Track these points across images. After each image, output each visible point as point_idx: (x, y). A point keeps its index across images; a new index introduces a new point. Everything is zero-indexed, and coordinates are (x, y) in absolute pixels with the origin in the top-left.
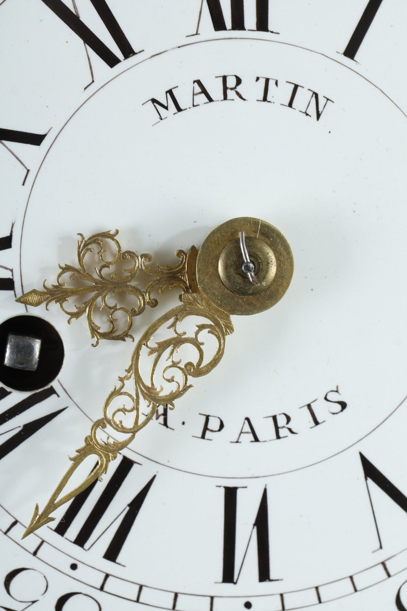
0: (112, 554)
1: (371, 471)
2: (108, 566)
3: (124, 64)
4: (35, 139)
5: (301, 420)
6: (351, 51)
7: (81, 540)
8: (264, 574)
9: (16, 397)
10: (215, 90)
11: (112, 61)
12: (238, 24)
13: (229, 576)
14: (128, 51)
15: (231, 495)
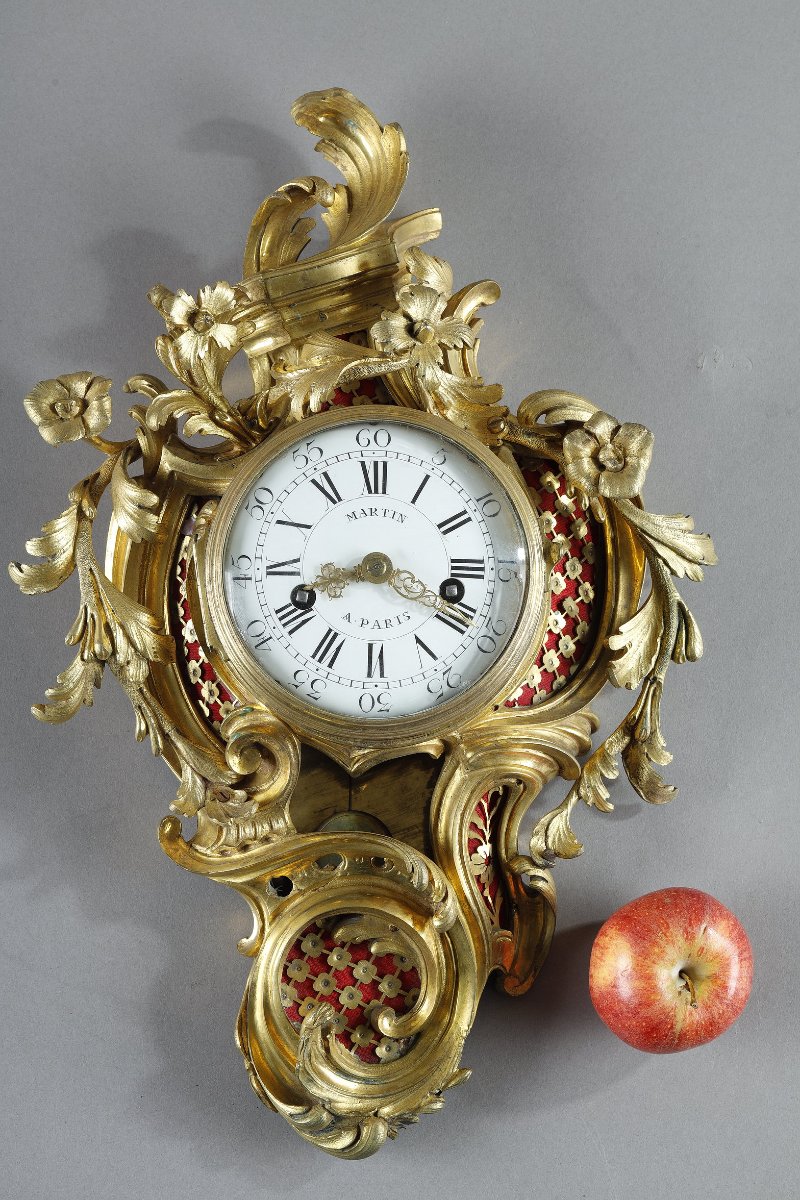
0: (330, 666)
1: (418, 641)
2: (329, 670)
3: (338, 504)
4: (309, 527)
5: (395, 622)
6: (414, 501)
7: (320, 661)
8: (382, 675)
9: (300, 611)
10: (368, 512)
11: (334, 502)
12: (376, 492)
13: (369, 675)
14: (340, 499)
15: (370, 647)
